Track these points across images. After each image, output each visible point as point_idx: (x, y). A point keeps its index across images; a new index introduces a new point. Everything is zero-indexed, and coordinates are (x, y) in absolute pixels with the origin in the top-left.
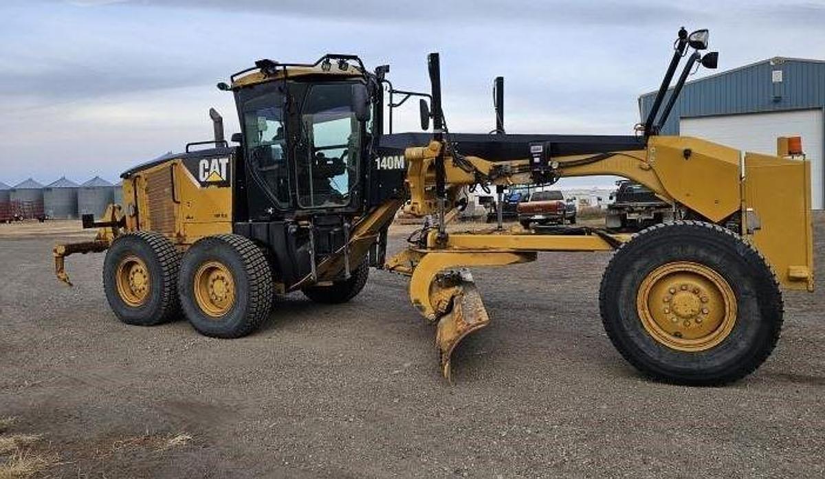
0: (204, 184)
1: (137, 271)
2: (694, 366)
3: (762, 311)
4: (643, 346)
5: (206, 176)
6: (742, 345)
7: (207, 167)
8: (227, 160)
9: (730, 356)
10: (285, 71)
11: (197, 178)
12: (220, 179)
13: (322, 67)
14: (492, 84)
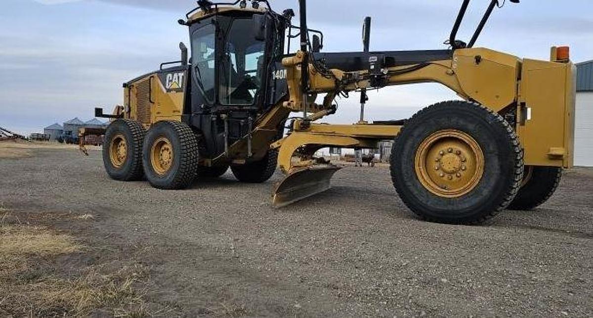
0: (169, 90)
1: (122, 145)
2: (450, 208)
3: (501, 167)
4: (416, 192)
5: (170, 85)
6: (485, 192)
7: (171, 79)
8: (183, 74)
9: (475, 201)
10: (217, 9)
11: (164, 85)
12: (178, 87)
13: (240, 6)
14: (363, 22)
